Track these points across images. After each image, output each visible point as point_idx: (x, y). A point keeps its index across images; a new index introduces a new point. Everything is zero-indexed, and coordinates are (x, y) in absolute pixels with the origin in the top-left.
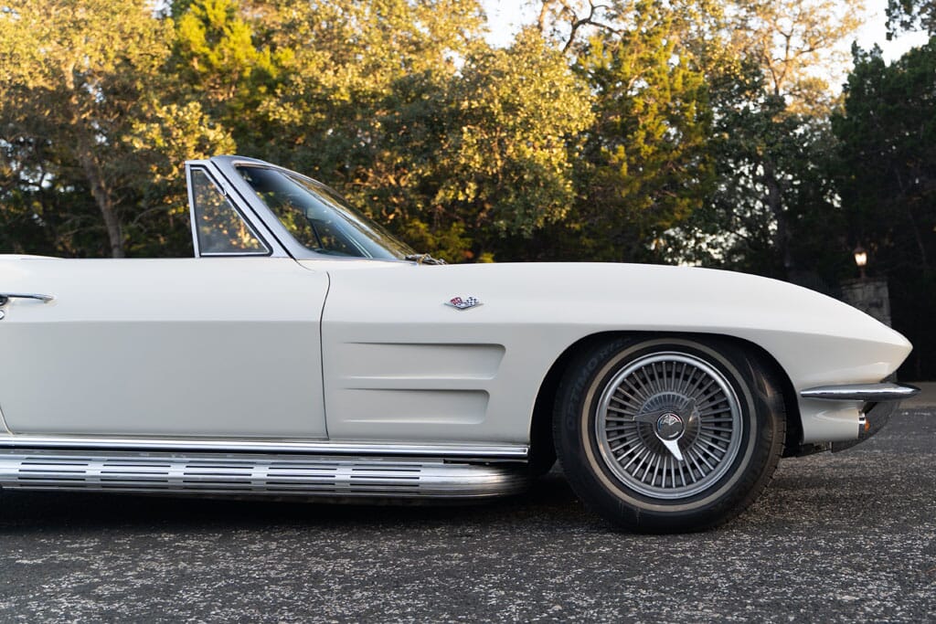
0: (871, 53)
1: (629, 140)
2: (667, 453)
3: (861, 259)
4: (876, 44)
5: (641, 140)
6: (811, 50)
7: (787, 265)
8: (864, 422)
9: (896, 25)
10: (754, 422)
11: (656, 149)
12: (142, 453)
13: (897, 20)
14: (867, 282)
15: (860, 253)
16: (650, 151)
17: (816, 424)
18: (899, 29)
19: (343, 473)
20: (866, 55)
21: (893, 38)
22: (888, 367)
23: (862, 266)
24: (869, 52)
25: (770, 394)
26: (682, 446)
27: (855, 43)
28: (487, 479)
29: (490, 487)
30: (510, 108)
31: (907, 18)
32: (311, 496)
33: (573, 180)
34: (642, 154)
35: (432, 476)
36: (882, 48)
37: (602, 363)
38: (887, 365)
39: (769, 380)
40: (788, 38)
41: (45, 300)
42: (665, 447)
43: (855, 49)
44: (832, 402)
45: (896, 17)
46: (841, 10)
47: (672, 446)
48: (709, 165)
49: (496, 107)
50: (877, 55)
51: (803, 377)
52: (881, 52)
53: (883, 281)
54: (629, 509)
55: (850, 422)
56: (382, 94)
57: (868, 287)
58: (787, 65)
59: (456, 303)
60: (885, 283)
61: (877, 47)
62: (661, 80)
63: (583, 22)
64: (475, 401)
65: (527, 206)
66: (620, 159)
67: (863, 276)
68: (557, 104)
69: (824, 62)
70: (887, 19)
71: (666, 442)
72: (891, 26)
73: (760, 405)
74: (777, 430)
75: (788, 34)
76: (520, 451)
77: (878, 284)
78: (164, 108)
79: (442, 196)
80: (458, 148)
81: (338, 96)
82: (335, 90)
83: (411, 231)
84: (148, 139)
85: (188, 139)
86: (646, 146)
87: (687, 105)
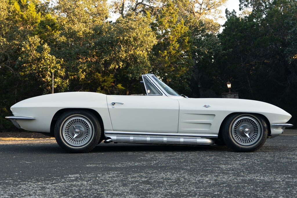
0: (232, 13)
1: (168, 49)
2: (246, 136)
3: (229, 86)
4: (234, 10)
5: (171, 49)
6: (209, 9)
7: (199, 87)
8: (283, 131)
10: (263, 130)
11: (176, 52)
12: (140, 135)
13: (243, 4)
14: (231, 94)
15: (229, 84)
16: (174, 53)
17: (274, 131)
18: (244, 7)
19: (182, 140)
20: (230, 14)
21: (242, 9)
22: (287, 121)
23: (229, 88)
24: (231, 12)
25: (265, 125)
26: (249, 134)
27: (227, 9)
28: (209, 141)
29: (208, 143)
30: (135, 39)
31: (246, 3)
32: (167, 144)
33: (150, 61)
34: (172, 54)
35: (200, 140)
37: (233, 118)
38: (287, 120)
39: (265, 122)
40: (201, 5)
41: (122, 104)
42: (246, 135)
43: (227, 11)
44: (277, 127)
45: (243, 3)
47: (247, 135)
48: (190, 57)
50: (234, 14)
51: (272, 122)
52: (236, 13)
53: (237, 93)
54: (239, 147)
55: (280, 131)
56: (91, 33)
57: (232, 96)
58: (200, 15)
59: (205, 106)
60: (238, 94)
62: (178, 30)
64: (208, 125)
65: (138, 70)
66: (165, 55)
67: (230, 92)
68: (149, 38)
69: (212, 13)
70: (240, 3)
71: (246, 134)
72: (241, 6)
73: (264, 127)
74: (266, 133)
75: (201, 3)
76: (216, 135)
77: (235, 95)
78: (31, 38)
79: (112, 66)
80: (119, 52)
81: (79, 34)
82: (78, 32)
83: (95, 76)
84: (26, 47)
85: (35, 47)
86: (173, 51)
87: (185, 38)
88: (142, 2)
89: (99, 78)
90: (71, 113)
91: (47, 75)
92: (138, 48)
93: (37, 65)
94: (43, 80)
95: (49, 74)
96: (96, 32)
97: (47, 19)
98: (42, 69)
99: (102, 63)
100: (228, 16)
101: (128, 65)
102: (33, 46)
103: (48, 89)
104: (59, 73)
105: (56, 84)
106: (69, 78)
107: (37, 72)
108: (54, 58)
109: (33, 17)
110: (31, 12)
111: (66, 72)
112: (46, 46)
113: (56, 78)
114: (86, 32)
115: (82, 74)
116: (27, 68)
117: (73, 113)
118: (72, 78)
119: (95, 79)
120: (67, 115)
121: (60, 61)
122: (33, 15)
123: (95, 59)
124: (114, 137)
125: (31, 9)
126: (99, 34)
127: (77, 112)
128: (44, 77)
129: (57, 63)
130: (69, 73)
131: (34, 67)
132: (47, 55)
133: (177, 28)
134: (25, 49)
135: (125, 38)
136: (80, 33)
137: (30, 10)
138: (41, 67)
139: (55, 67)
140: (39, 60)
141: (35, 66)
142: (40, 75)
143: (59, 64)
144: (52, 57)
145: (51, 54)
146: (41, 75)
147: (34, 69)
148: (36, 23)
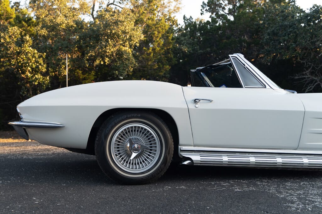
4: (191, 16)
5: (156, 46)
9: (204, 10)
11: (160, 49)
15: (189, 84)
16: (159, 50)
18: (205, 12)
20: (188, 20)
21: (203, 15)
24: (188, 18)
27: (184, 16)
34: (156, 51)
36: (192, 18)
41: (211, 101)
43: (184, 17)
45: (204, 8)
46: (174, 4)
49: (120, 33)
52: (192, 19)
56: (74, 27)
61: (191, 17)
63: (111, 4)
66: (150, 52)
70: (202, 8)
72: (202, 11)
78: (11, 28)
79: (97, 62)
80: (106, 46)
81: (61, 26)
82: (61, 24)
83: (76, 73)
84: (5, 39)
85: (15, 39)
86: (158, 48)
87: (169, 35)
88: (113, 3)
89: (79, 76)
90: (126, 116)
91: (27, 71)
92: (126, 42)
93: (16, 60)
94: (23, 77)
95: (30, 70)
96: (78, 26)
97: (23, 14)
98: (22, 64)
99: (87, 58)
100: (186, 21)
101: (113, 61)
102: (12, 37)
103: (27, 86)
104: (40, 69)
105: (37, 81)
106: (50, 74)
107: (16, 68)
108: (36, 51)
109: (8, 11)
110: (5, 6)
111: (47, 68)
112: (28, 37)
113: (37, 75)
114: (68, 25)
115: (64, 70)
116: (6, 63)
117: (128, 116)
118: (52, 75)
119: (75, 77)
120: (118, 120)
121: (42, 55)
122: (7, 9)
123: (76, 55)
124: (196, 158)
125: (6, 4)
126: (80, 28)
127: (135, 115)
128: (24, 73)
129: (39, 57)
130: (50, 69)
131: (13, 62)
132: (28, 48)
133: (161, 24)
134: (4, 40)
135: (113, 32)
136: (63, 26)
137: (4, 5)
138: (20, 62)
139: (37, 62)
140: (19, 54)
141: (15, 60)
142: (19, 71)
143: (42, 59)
144: (34, 51)
145: (33, 47)
146: (21, 70)
147: (14, 64)
148: (11, 18)
